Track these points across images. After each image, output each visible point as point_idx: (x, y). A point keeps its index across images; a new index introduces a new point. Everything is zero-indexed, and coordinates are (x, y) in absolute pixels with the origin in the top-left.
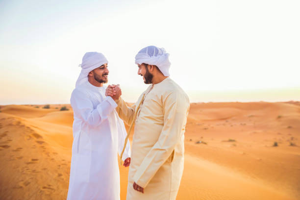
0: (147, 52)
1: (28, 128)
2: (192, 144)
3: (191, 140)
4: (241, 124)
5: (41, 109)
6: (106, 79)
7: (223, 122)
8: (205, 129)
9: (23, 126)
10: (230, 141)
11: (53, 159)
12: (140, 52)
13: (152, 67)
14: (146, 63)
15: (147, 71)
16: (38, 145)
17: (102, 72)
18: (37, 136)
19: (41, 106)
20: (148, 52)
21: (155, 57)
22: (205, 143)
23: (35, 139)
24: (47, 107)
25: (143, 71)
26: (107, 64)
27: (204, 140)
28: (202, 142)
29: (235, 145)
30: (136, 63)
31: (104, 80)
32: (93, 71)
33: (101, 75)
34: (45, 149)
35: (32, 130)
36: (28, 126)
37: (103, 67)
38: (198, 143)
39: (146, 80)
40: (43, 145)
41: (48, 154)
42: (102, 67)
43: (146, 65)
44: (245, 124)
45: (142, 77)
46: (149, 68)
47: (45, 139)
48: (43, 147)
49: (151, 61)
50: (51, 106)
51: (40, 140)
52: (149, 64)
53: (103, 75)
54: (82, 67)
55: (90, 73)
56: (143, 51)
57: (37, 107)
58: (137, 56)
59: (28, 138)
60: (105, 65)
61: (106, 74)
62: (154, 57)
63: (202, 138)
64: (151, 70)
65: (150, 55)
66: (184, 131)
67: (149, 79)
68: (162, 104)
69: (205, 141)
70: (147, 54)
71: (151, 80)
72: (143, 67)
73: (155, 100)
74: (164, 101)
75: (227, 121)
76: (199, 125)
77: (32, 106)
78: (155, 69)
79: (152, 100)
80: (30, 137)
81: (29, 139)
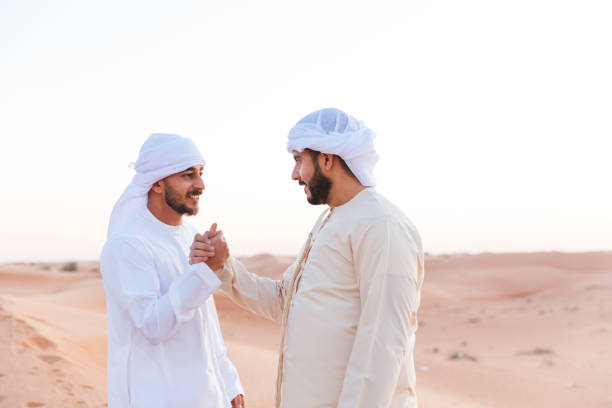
0: (319, 122)
1: (20, 322)
2: (440, 359)
3: (436, 351)
4: (567, 309)
5: (55, 273)
6: (195, 203)
7: (519, 303)
8: (474, 321)
9: (8, 318)
10: (539, 352)
11: (81, 402)
12: (300, 122)
13: (331, 159)
14: (316, 150)
15: (317, 169)
16: (45, 366)
17: (186, 185)
18: (43, 343)
19: (55, 265)
20: (322, 123)
21: (338, 134)
22: (473, 359)
23: (38, 350)
24: (71, 267)
25: (306, 169)
26: (202, 169)
27: (471, 350)
28: (466, 356)
29: (550, 364)
30: (289, 150)
31: (190, 206)
32: (165, 180)
33: (184, 193)
34: (62, 375)
35: (31, 328)
36: (21, 317)
37: (192, 174)
38: (455, 357)
39: (313, 194)
40: (56, 366)
41: (68, 389)
42: (190, 172)
43: (314, 154)
44: (576, 309)
45: (304, 187)
46: (322, 161)
47: (63, 349)
48: (56, 370)
49: (327, 144)
50: (79, 266)
51: (49, 352)
52: (323, 150)
53: (188, 195)
54: (136, 168)
55: (156, 184)
56: (309, 120)
57: (47, 267)
58: (293, 131)
59: (20, 347)
60: (198, 168)
61: (197, 191)
62: (335, 133)
63: (465, 344)
64: (325, 168)
65: (325, 129)
66: (415, 328)
67: (320, 191)
68: (352, 257)
69: (472, 353)
70: (319, 126)
71: (328, 193)
72: (307, 159)
73: (335, 248)
74: (355, 248)
75: (529, 301)
76: (456, 310)
77: (33, 264)
78: (338, 166)
79: (327, 246)
80: (25, 345)
81: (20, 352)
